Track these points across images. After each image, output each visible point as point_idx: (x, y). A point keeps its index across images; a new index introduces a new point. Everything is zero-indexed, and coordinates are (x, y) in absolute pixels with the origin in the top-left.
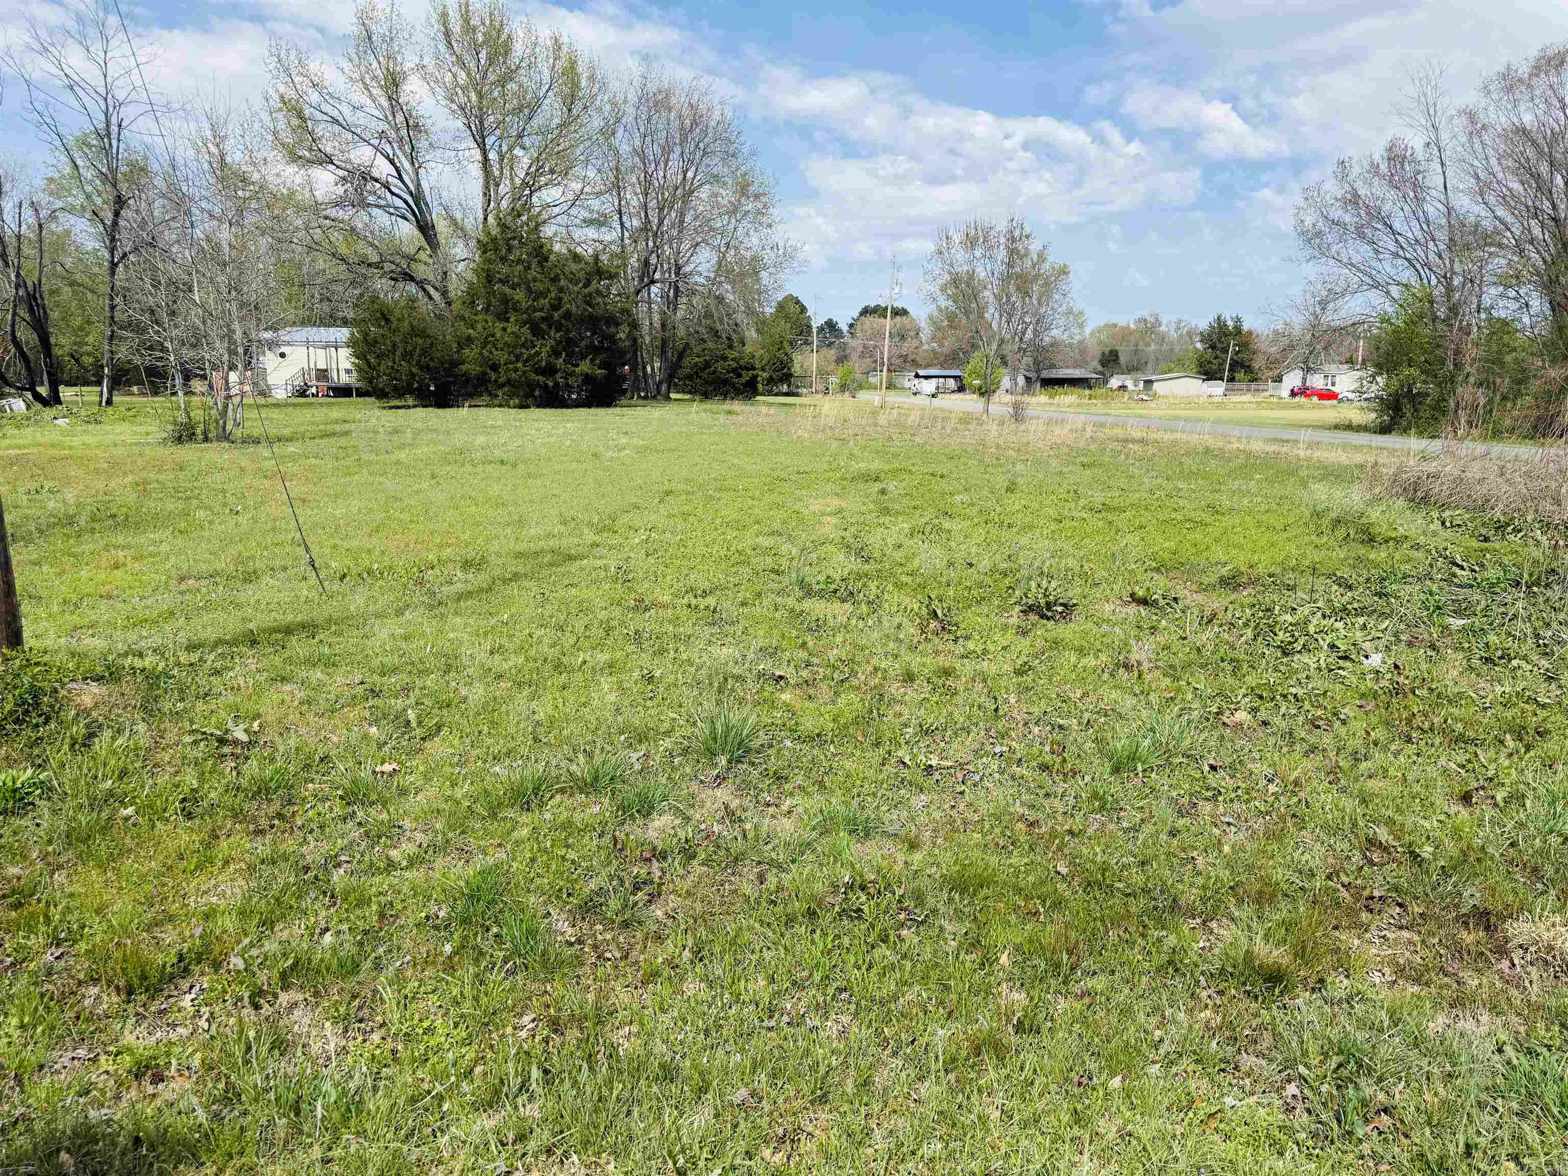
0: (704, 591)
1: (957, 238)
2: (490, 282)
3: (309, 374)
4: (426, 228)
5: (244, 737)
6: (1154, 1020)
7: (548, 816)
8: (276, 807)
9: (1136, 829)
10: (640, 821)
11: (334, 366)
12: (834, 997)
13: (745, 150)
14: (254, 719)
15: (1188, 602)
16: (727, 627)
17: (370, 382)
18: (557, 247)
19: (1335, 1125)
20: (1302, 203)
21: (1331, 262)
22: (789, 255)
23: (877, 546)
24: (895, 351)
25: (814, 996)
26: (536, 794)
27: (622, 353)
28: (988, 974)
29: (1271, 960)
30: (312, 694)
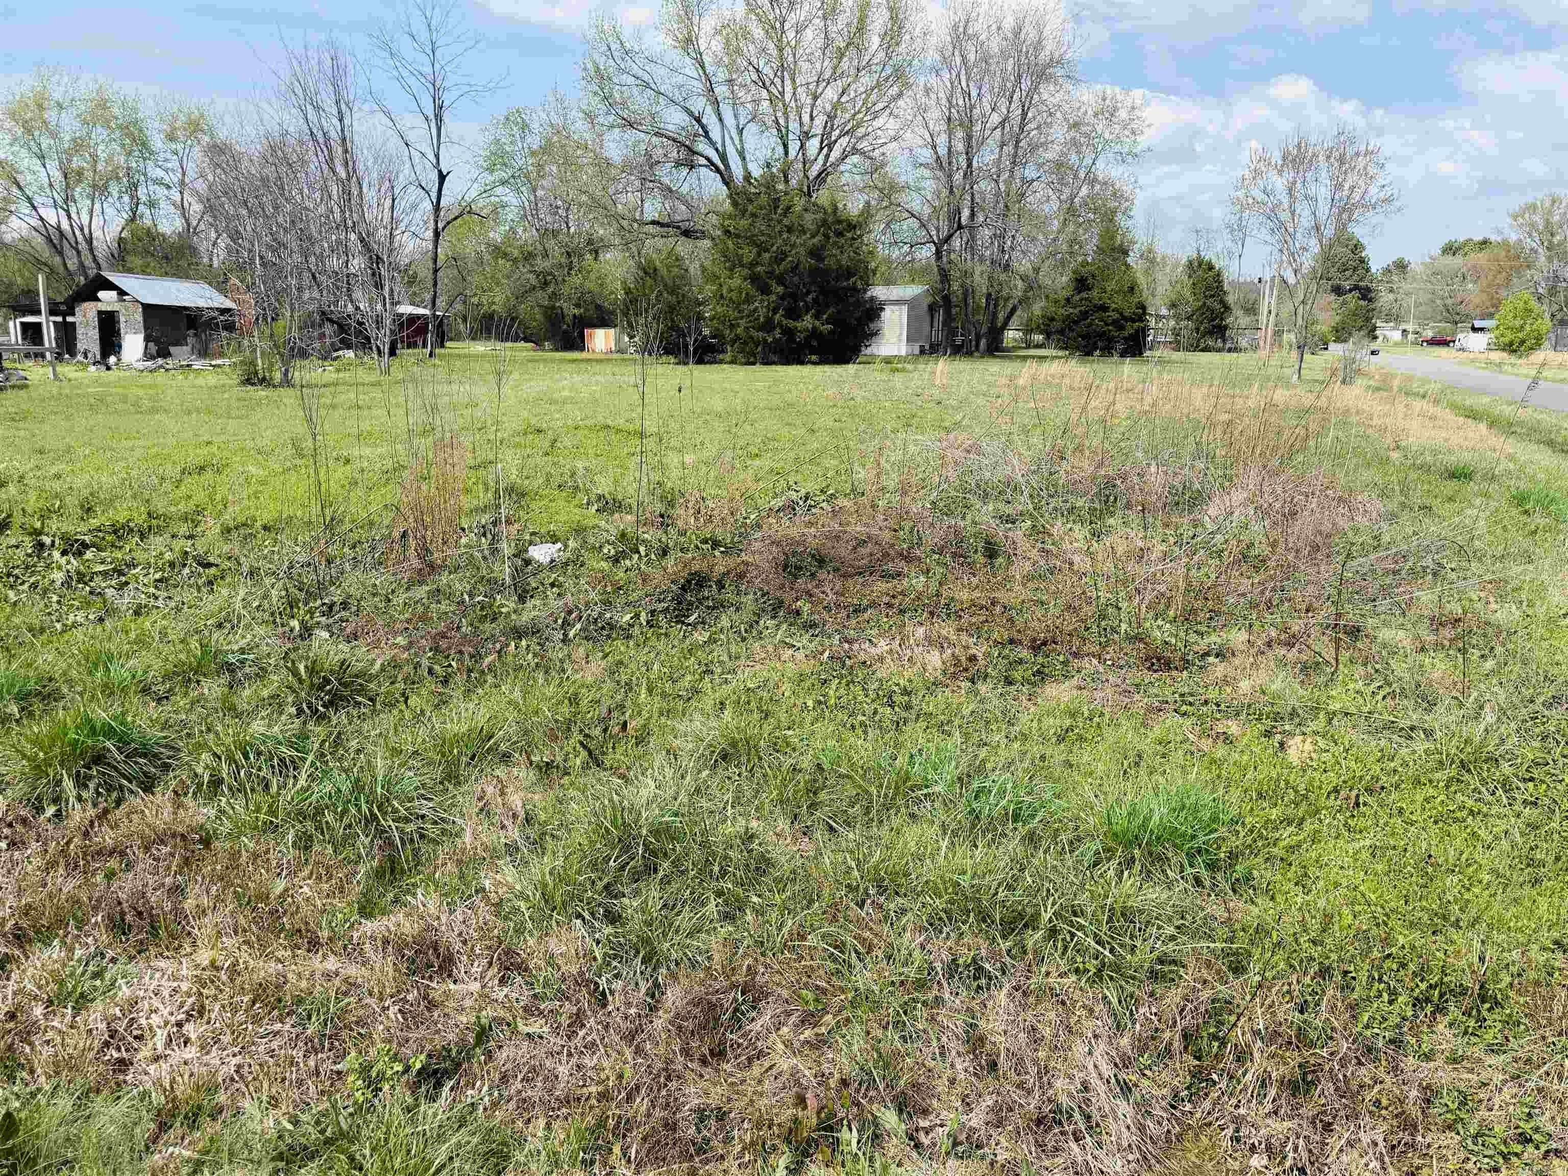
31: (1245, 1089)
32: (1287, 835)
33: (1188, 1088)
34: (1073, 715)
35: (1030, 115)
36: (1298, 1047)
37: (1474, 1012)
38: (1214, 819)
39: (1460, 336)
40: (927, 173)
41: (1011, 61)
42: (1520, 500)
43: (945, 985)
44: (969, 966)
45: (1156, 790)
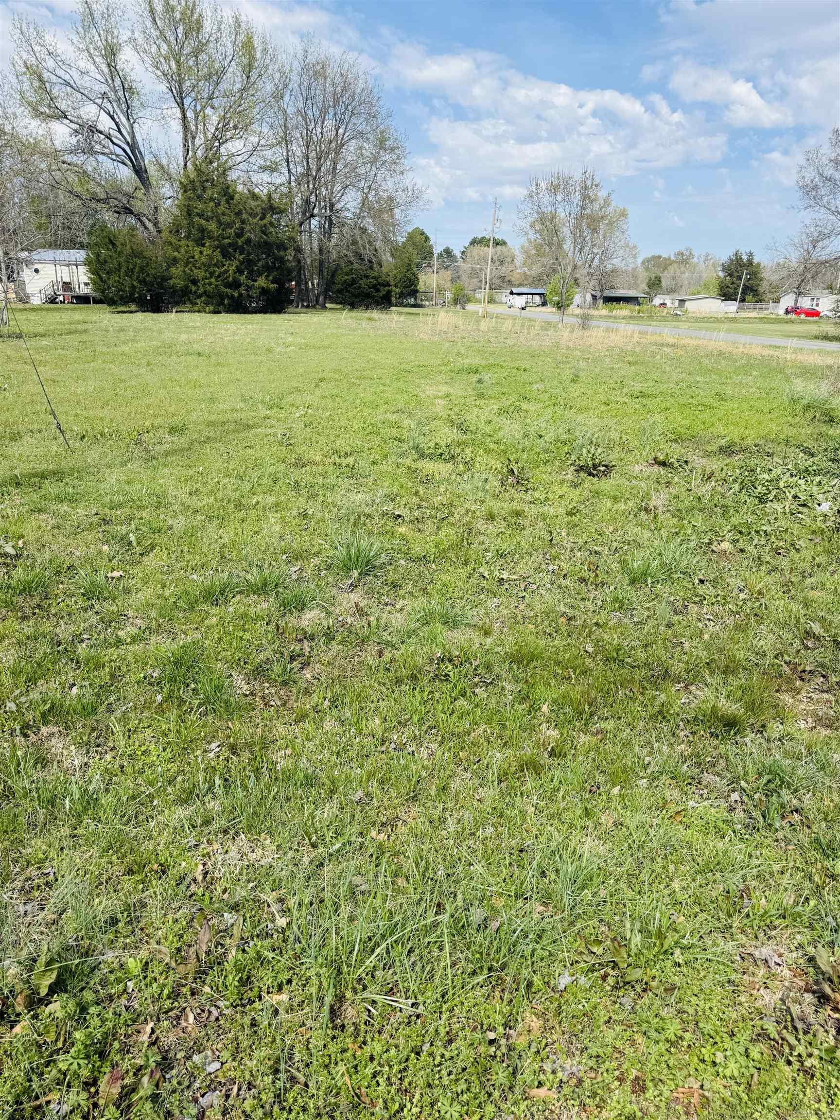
0: (346, 453)
1: (543, 185)
2: (190, 215)
3: (57, 286)
4: (140, 172)
5: (12, 552)
6: (645, 751)
7: (231, 609)
8: (36, 600)
9: (642, 623)
10: (296, 613)
11: (76, 280)
12: (426, 732)
13: (383, 112)
14: (19, 538)
15: (695, 464)
16: (362, 479)
17: (103, 292)
18: (240, 188)
19: (761, 819)
20: (803, 162)
21: (823, 210)
22: (416, 196)
23: (473, 422)
24: (495, 273)
25: (413, 731)
26: (223, 595)
27: (290, 271)
28: (534, 718)
29: (730, 713)
30: (61, 521)
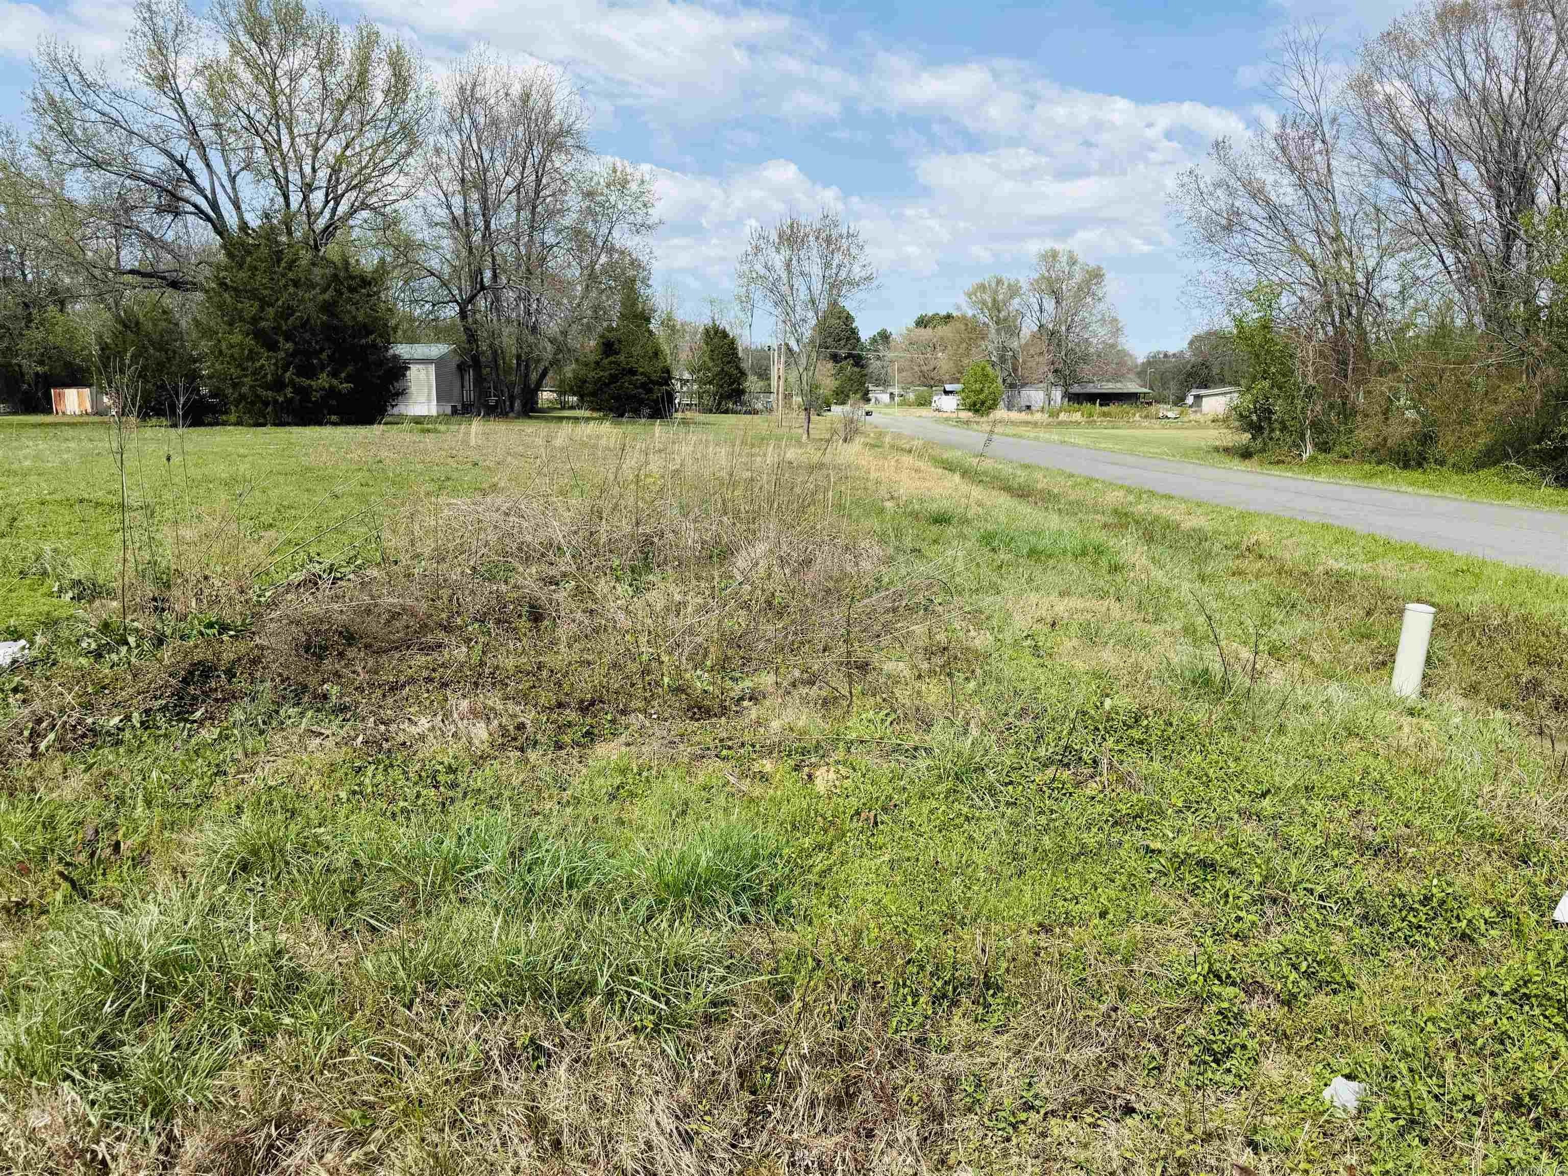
31: (796, 1115)
32: (819, 861)
33: (746, 1125)
34: (623, 772)
35: (544, 181)
36: (839, 1063)
37: (981, 1000)
38: (756, 856)
39: (935, 398)
40: (444, 233)
41: (521, 128)
42: (987, 539)
43: (503, 1072)
44: (527, 1047)
45: (702, 835)
